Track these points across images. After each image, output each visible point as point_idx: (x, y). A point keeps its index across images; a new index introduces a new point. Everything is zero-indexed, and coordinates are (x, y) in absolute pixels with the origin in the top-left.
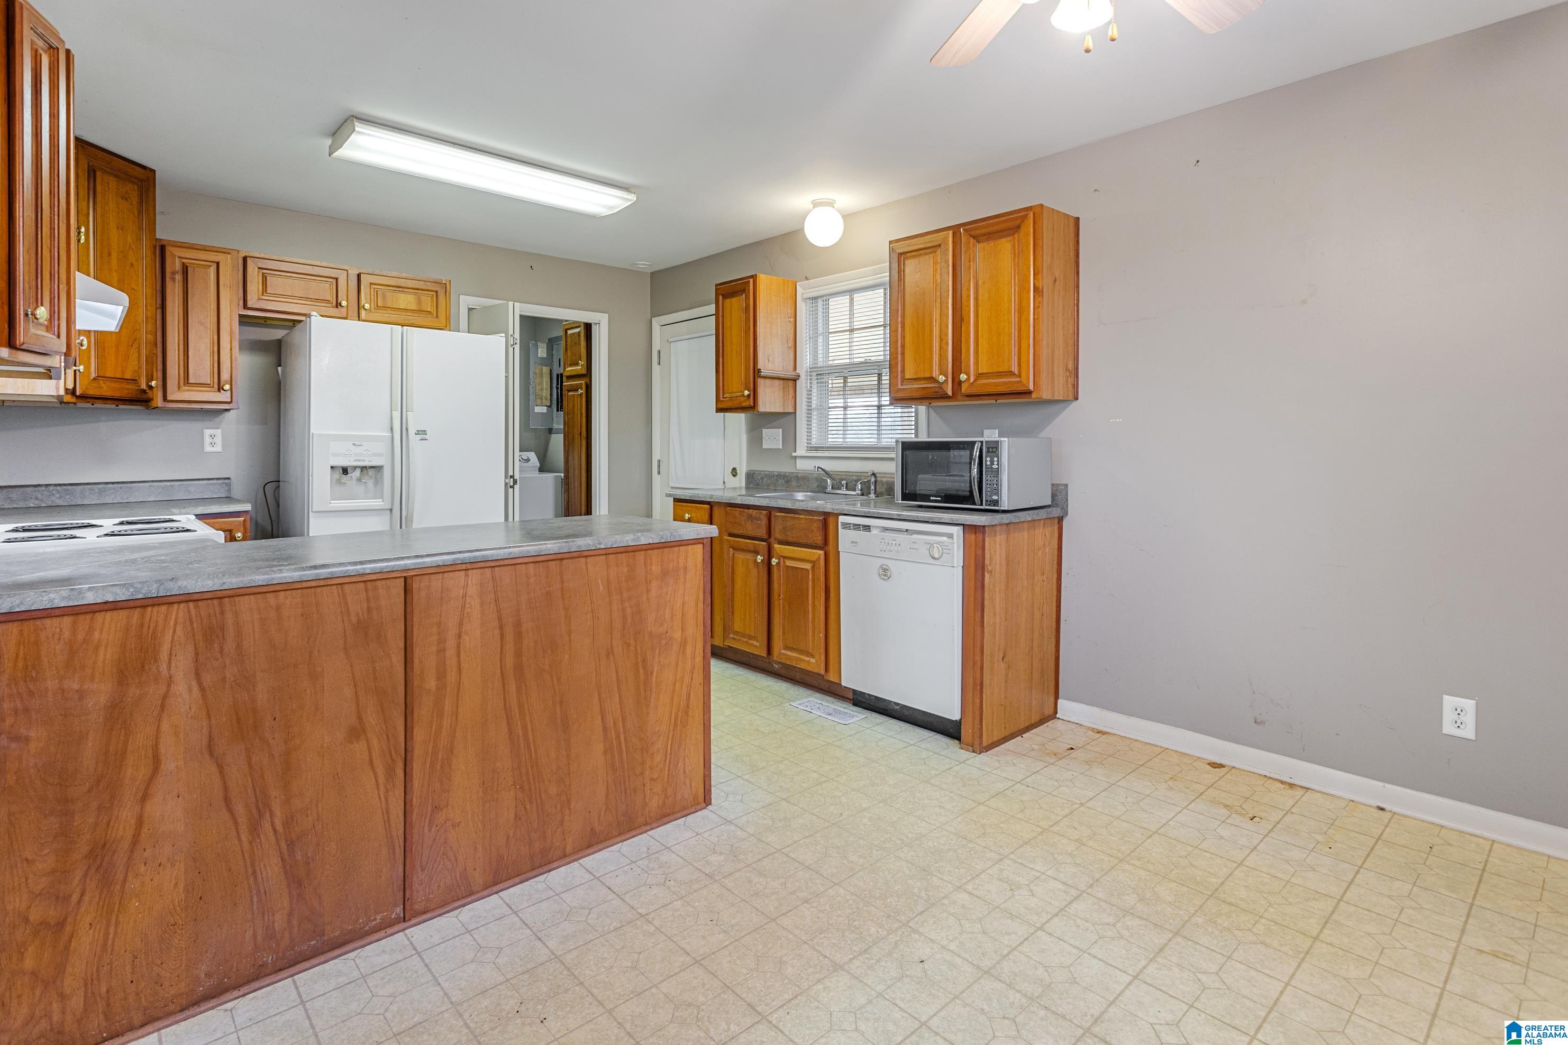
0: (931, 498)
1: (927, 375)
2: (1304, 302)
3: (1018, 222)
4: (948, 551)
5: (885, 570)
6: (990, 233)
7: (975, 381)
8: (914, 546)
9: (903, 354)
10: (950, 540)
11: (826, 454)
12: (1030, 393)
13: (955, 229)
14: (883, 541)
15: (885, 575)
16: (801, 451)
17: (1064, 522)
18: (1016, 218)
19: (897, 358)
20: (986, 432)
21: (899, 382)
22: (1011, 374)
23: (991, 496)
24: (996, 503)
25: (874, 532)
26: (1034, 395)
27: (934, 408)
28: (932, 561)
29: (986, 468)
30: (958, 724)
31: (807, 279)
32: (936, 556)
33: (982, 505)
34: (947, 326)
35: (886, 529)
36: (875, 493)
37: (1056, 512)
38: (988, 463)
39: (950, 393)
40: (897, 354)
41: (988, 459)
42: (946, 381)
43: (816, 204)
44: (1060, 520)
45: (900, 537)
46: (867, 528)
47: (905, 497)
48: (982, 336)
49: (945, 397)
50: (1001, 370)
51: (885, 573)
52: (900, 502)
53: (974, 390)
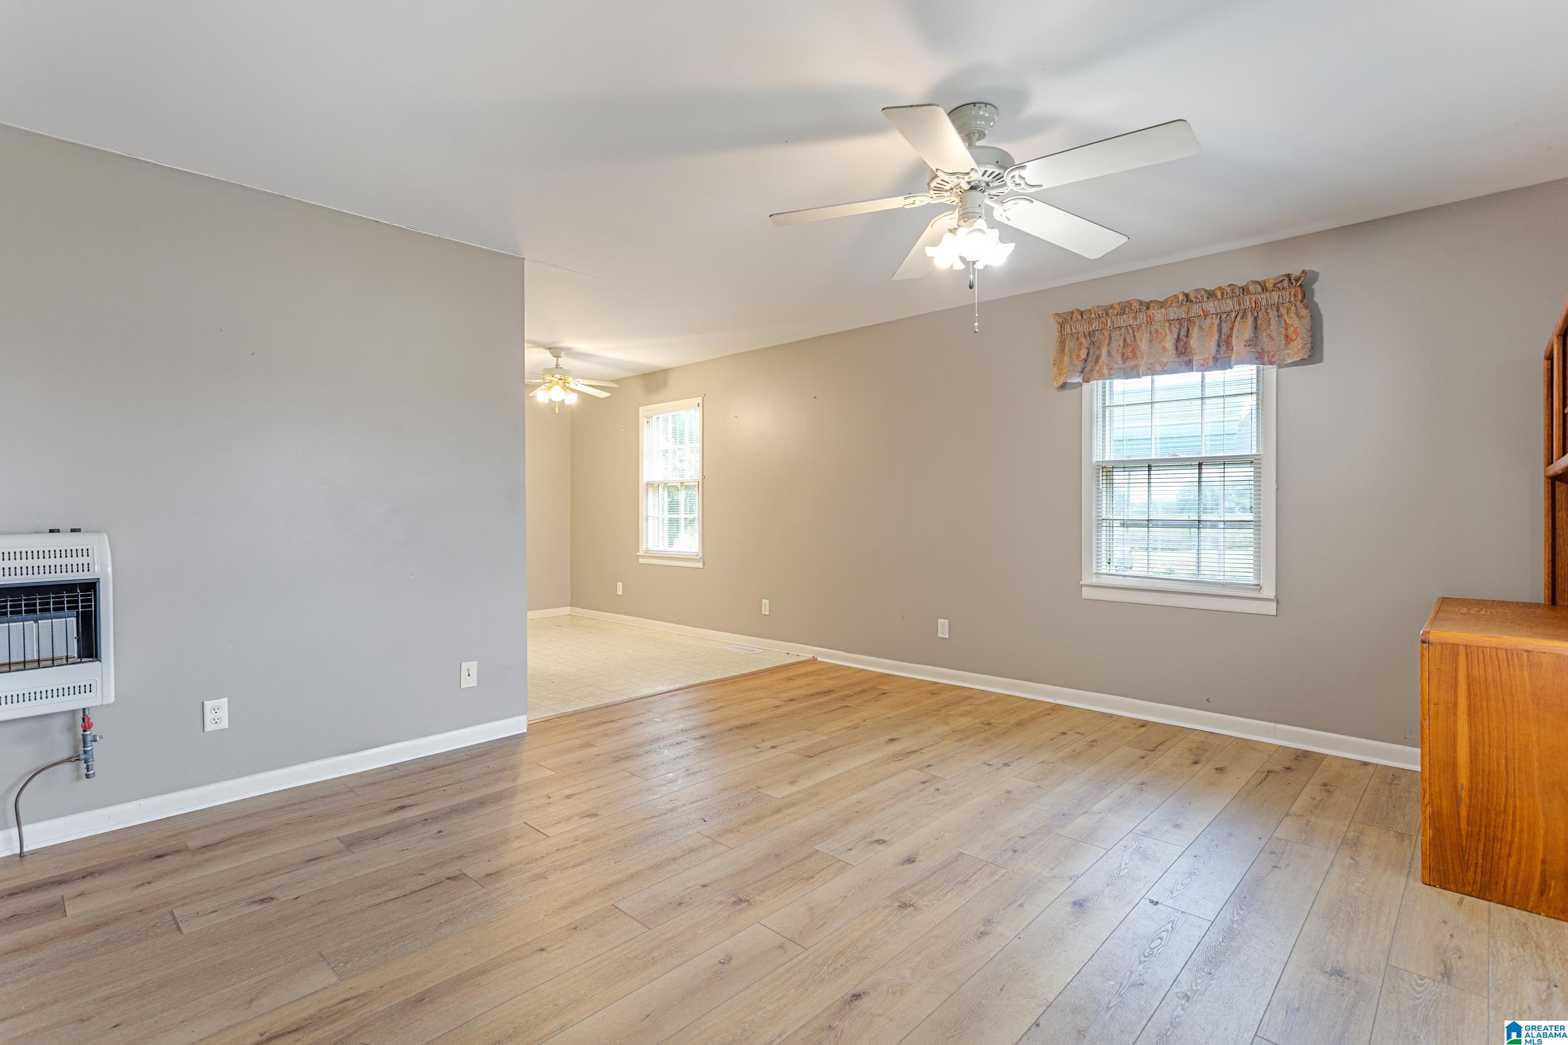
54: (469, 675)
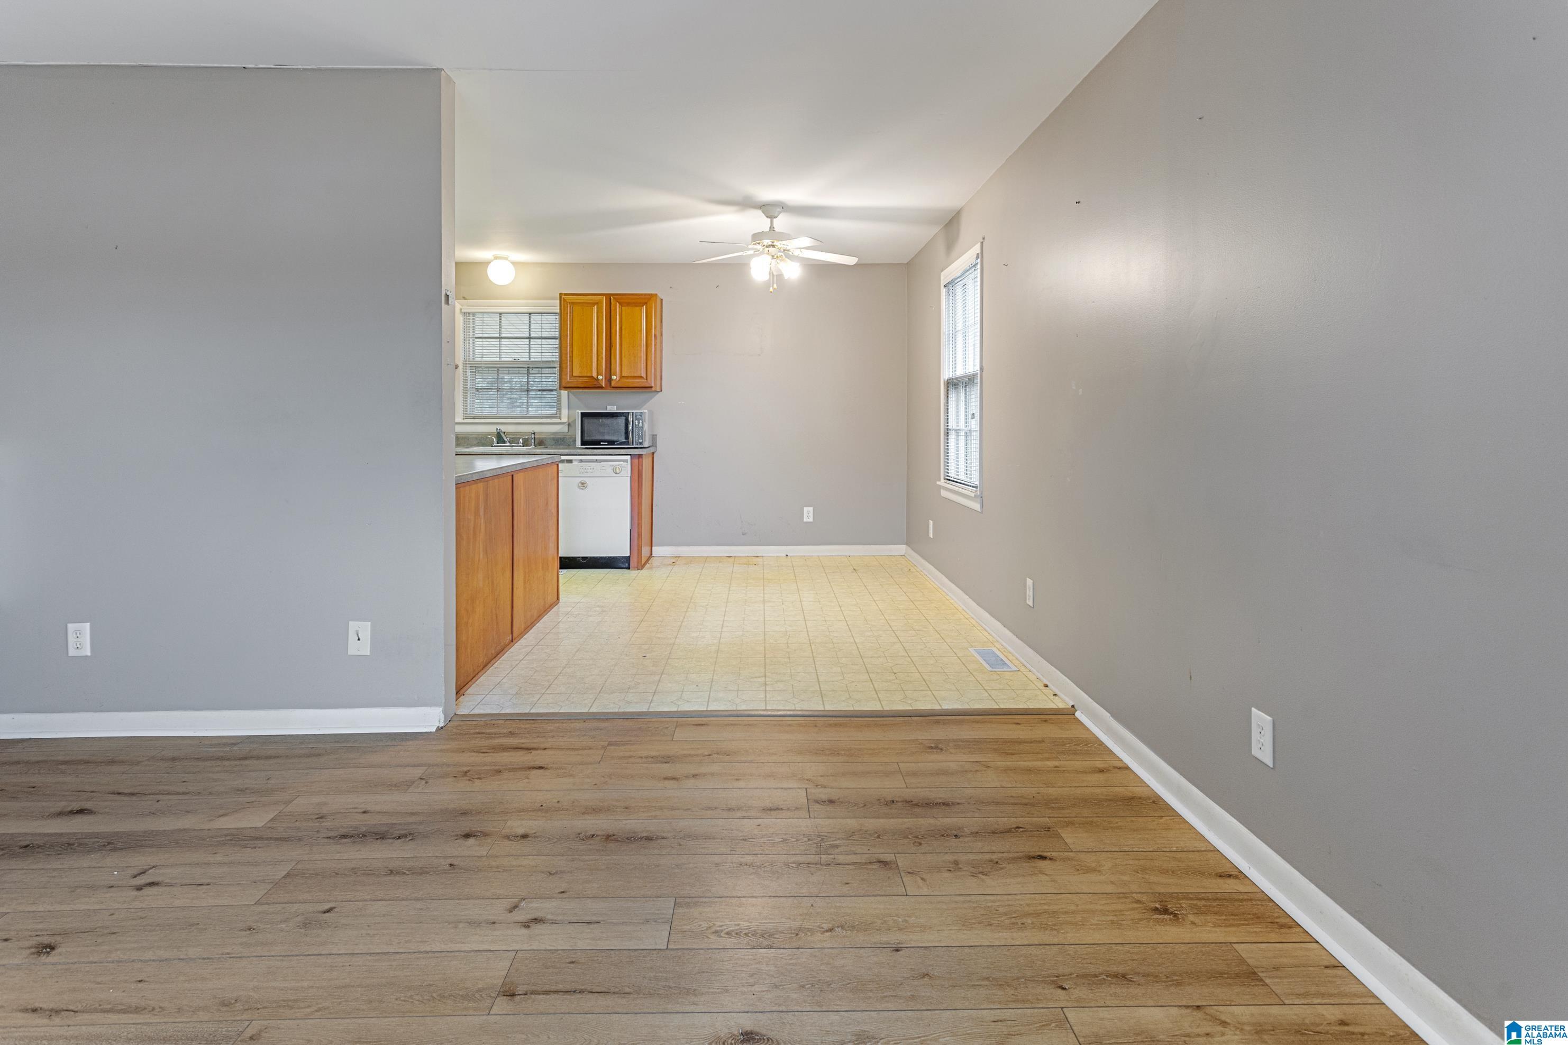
0: (601, 443)
1: (589, 375)
2: (759, 355)
3: (645, 301)
4: (624, 469)
5: (583, 484)
6: (629, 303)
7: (619, 380)
8: (604, 468)
9: (572, 361)
10: (626, 463)
11: (483, 421)
12: (651, 387)
13: (608, 296)
14: (581, 468)
15: (584, 487)
16: (459, 419)
17: (655, 454)
18: (645, 299)
19: (567, 363)
20: (609, 407)
21: (568, 377)
22: (641, 377)
23: (638, 440)
24: (641, 443)
25: (575, 463)
26: (653, 389)
27: (573, 393)
28: (615, 475)
29: (635, 426)
30: (628, 559)
31: (464, 298)
32: (618, 472)
33: (633, 445)
34: (603, 349)
35: (581, 461)
36: (534, 445)
37: (652, 450)
38: (637, 423)
39: (604, 386)
40: (567, 360)
41: (637, 421)
42: (602, 379)
43: (496, 258)
44: (653, 453)
45: (593, 465)
46: (570, 461)
47: (583, 443)
48: (625, 356)
49: (601, 387)
50: (636, 375)
51: (583, 485)
52: (580, 446)
53: (619, 385)
54: (359, 639)
